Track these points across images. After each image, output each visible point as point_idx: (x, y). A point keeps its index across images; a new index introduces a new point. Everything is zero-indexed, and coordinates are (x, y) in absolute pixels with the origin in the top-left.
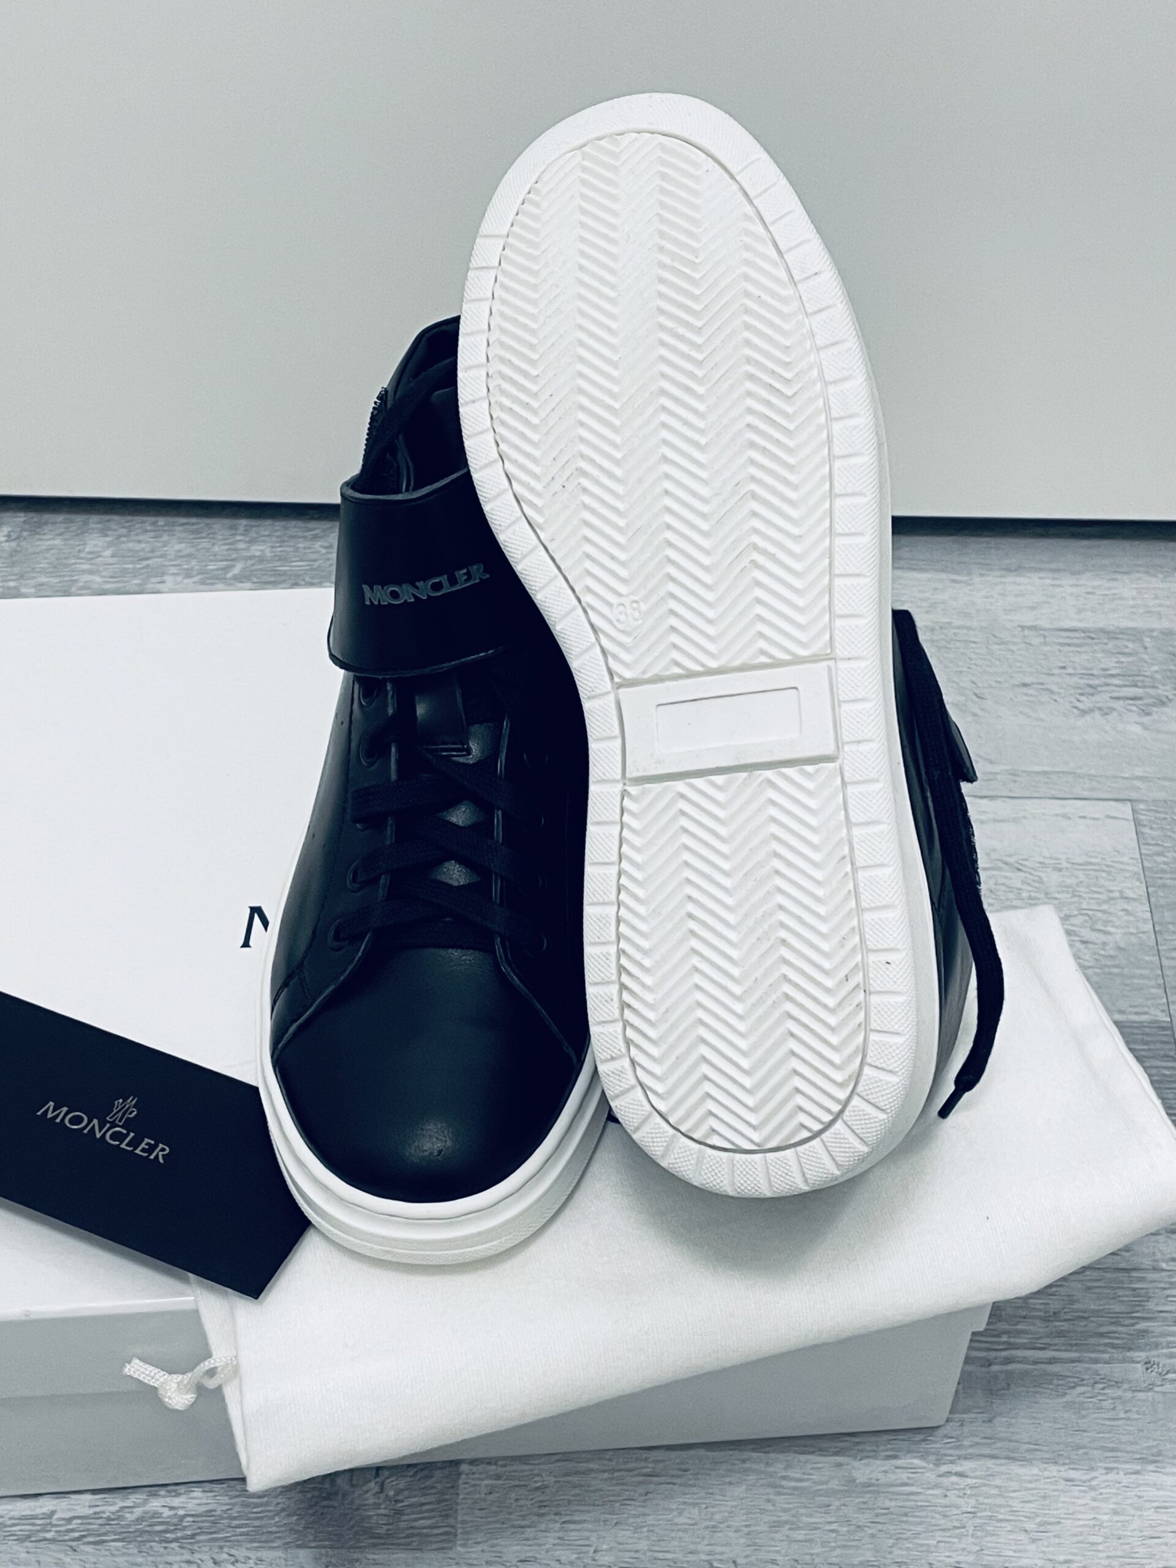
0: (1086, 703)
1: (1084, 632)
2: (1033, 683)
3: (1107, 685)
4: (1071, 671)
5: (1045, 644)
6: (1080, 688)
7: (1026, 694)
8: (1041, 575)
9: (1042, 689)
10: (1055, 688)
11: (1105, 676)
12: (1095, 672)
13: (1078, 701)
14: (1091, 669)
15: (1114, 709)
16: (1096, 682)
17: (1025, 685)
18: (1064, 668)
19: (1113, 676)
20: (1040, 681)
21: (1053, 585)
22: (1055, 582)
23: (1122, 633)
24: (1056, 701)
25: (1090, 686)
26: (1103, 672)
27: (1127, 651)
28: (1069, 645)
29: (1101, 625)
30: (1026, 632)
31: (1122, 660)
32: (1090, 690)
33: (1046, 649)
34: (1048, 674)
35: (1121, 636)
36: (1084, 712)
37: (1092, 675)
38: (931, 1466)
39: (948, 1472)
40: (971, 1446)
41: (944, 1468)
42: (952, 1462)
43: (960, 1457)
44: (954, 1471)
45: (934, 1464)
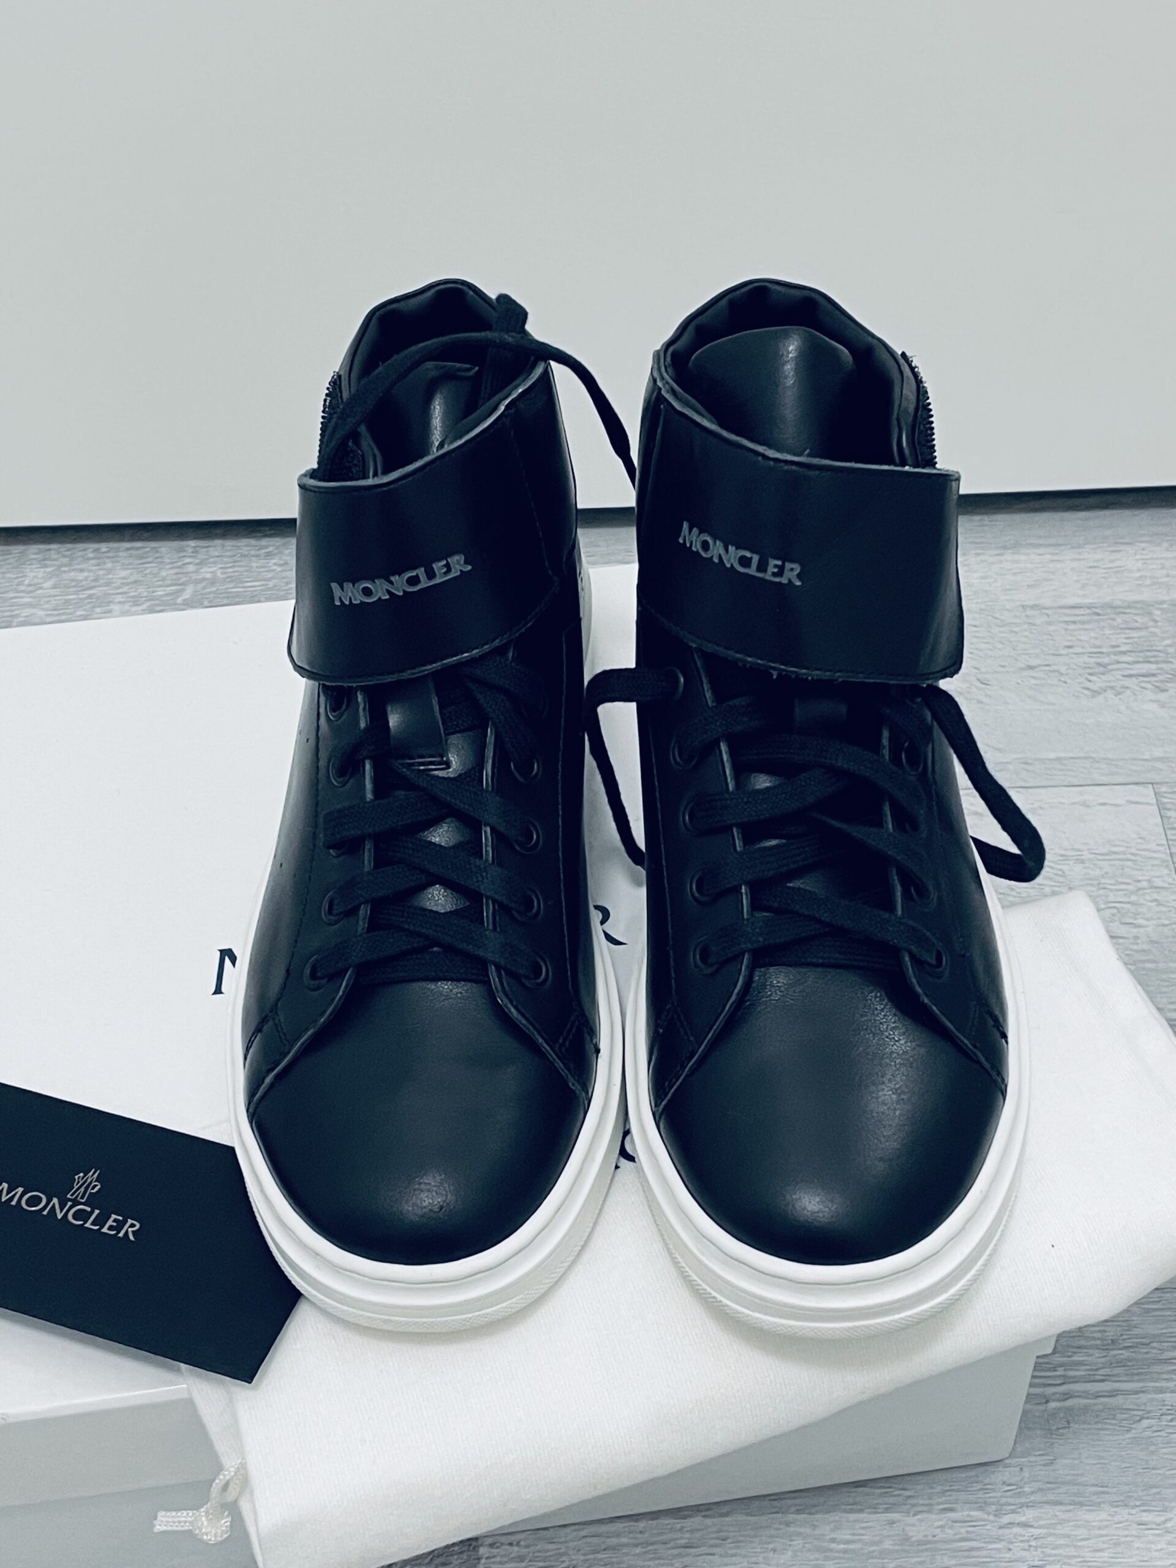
0: (1098, 683)
1: (1089, 608)
2: (1039, 666)
3: (1118, 662)
4: (1079, 650)
5: (1049, 623)
6: (1090, 668)
7: (1033, 677)
8: (1041, 550)
9: (1050, 671)
10: (1063, 669)
11: (1115, 654)
12: (1104, 650)
13: (1090, 681)
14: (1100, 647)
15: (1127, 688)
16: (1106, 660)
17: (1031, 668)
18: (1070, 647)
19: (1124, 653)
20: (1047, 663)
21: (1052, 561)
22: (1056, 558)
23: (1129, 607)
24: (1065, 682)
25: (1099, 664)
26: (1111, 650)
27: (1137, 625)
28: (1074, 622)
29: (1108, 599)
30: (1030, 612)
31: (1132, 635)
32: (1101, 669)
33: (1052, 628)
34: (1054, 655)
35: (1129, 611)
36: (1096, 693)
37: (1102, 653)
38: (992, 1518)
39: (1010, 1523)
40: (1032, 1493)
41: (1006, 1519)
42: (1013, 1511)
43: (1022, 1505)
44: (1017, 1521)
45: (995, 1515)
